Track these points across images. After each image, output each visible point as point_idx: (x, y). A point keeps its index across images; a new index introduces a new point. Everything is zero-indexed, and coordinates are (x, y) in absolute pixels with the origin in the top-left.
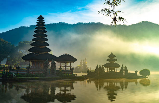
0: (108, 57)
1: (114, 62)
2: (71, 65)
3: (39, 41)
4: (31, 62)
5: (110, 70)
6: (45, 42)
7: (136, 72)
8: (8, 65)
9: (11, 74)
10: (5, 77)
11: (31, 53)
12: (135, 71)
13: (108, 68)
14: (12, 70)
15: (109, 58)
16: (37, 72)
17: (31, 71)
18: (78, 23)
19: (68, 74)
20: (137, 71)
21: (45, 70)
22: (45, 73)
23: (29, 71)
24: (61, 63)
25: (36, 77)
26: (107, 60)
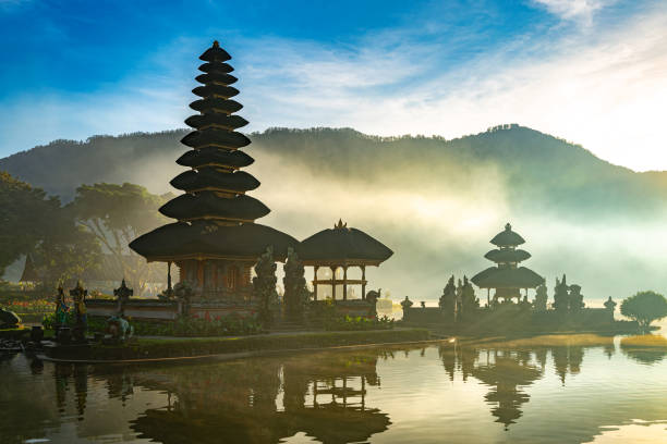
0: (492, 242)
1: (519, 265)
2: (364, 277)
3: (211, 165)
4: (173, 265)
5: (500, 300)
6: (241, 169)
7: (610, 304)
8: (30, 283)
9: (111, 323)
10: (73, 339)
11: (175, 220)
12: (607, 300)
13: (493, 291)
14: (91, 300)
15: (495, 247)
16: (227, 313)
17: (199, 305)
18: (268, 130)
19: (359, 319)
20: (613, 300)
21: (259, 299)
22: (265, 317)
23: (189, 307)
24: (316, 270)
25: (225, 334)
26: (486, 256)
